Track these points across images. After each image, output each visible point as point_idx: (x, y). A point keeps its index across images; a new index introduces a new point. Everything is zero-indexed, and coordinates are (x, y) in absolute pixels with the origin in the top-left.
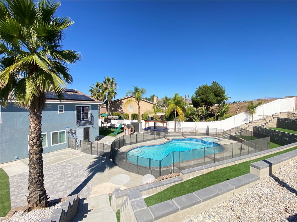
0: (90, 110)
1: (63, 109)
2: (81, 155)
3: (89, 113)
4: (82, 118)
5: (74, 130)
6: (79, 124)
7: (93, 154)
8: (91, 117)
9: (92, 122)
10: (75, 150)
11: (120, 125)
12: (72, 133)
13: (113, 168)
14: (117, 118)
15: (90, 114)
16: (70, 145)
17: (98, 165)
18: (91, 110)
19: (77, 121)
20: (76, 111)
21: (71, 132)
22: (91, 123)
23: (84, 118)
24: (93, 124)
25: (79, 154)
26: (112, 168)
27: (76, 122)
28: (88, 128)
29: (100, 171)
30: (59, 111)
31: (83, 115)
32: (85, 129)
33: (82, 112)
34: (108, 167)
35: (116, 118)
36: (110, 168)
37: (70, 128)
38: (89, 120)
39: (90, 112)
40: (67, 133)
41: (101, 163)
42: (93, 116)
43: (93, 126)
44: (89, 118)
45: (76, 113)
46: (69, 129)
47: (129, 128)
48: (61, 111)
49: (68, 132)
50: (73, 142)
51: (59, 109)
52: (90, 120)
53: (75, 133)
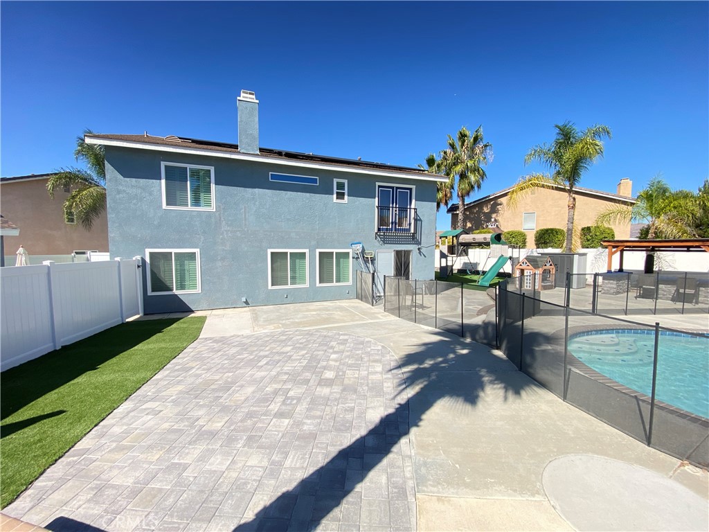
0: (413, 201)
1: (346, 191)
2: (384, 319)
3: (410, 209)
4: (392, 223)
5: (370, 252)
6: (384, 238)
7: (419, 323)
8: (416, 220)
9: (418, 236)
10: (371, 306)
11: (496, 259)
12: (366, 260)
13: (523, 393)
14: (489, 240)
15: (413, 211)
16: (360, 292)
17: (440, 359)
18: (416, 200)
19: (379, 229)
20: (377, 199)
21: (364, 257)
22: (414, 239)
23: (396, 224)
24: (420, 244)
25: (379, 316)
26: (517, 392)
27: (376, 231)
28: (407, 253)
29: (458, 395)
30: (335, 196)
31: (393, 214)
32: (398, 253)
33: (393, 204)
34: (492, 382)
35: (485, 239)
36: (506, 389)
37: (361, 246)
38: (409, 229)
39: (413, 206)
40: (353, 258)
41: (452, 356)
42: (420, 220)
43: (419, 249)
44: (410, 224)
45: (377, 204)
46: (359, 247)
47: (536, 267)
48: (340, 196)
49: (356, 256)
50: (365, 283)
51: (335, 190)
52: (412, 231)
53: (373, 260)
